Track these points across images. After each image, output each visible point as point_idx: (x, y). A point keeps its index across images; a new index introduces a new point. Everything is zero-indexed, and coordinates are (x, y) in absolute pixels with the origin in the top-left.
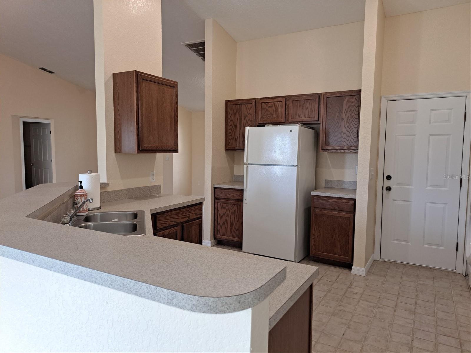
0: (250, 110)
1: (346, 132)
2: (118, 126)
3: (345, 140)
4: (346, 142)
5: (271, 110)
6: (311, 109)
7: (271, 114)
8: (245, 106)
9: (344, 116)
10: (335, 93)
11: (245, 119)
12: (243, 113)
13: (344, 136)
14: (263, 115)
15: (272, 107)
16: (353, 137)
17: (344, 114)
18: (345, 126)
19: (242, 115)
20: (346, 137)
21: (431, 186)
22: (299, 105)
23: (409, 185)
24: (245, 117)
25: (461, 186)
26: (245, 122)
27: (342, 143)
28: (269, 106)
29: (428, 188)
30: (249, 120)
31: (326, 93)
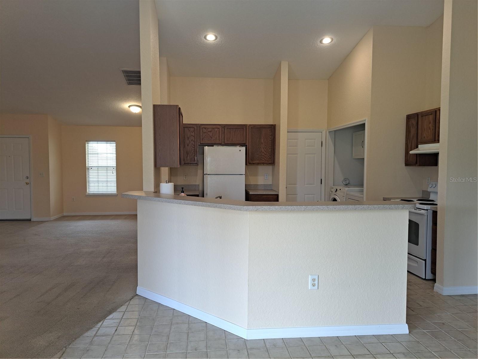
0: (192, 133)
1: (265, 152)
2: (159, 146)
3: (264, 157)
4: (264, 158)
5: (211, 134)
6: (241, 135)
7: (211, 137)
8: (188, 129)
9: (263, 142)
10: (256, 125)
11: (188, 139)
12: (186, 134)
13: (263, 154)
14: (204, 137)
15: (211, 131)
16: (268, 155)
17: (262, 140)
18: (263, 148)
19: (186, 136)
20: (264, 155)
21: (307, 184)
22: (232, 131)
23: (295, 184)
24: (188, 138)
25: (321, 183)
26: (188, 142)
27: (262, 159)
28: (208, 130)
29: (305, 186)
30: (192, 140)
31: (250, 125)
